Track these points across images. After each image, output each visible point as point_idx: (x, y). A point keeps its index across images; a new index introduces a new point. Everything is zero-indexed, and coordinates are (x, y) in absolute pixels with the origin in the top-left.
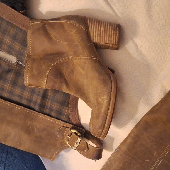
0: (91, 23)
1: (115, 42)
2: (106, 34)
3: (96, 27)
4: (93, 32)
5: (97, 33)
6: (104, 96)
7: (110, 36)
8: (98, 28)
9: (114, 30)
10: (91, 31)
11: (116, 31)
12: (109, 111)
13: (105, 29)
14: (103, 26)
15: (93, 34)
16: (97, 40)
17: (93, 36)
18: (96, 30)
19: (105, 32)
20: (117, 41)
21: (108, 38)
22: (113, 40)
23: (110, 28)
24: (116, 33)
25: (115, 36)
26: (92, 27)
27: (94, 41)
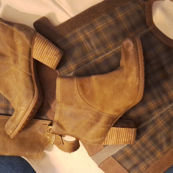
0: (37, 41)
1: (52, 65)
2: (47, 55)
3: (41, 46)
4: (36, 50)
5: (39, 52)
6: (22, 107)
7: (50, 59)
8: (42, 48)
9: (55, 55)
10: (35, 48)
11: (56, 57)
12: (22, 120)
13: (47, 51)
14: (47, 48)
15: (36, 52)
16: (37, 57)
17: (35, 53)
18: (39, 49)
19: (46, 54)
20: (53, 66)
21: (47, 59)
22: (51, 63)
23: (52, 52)
24: (55, 59)
25: (53, 60)
26: (37, 45)
27: (34, 58)
